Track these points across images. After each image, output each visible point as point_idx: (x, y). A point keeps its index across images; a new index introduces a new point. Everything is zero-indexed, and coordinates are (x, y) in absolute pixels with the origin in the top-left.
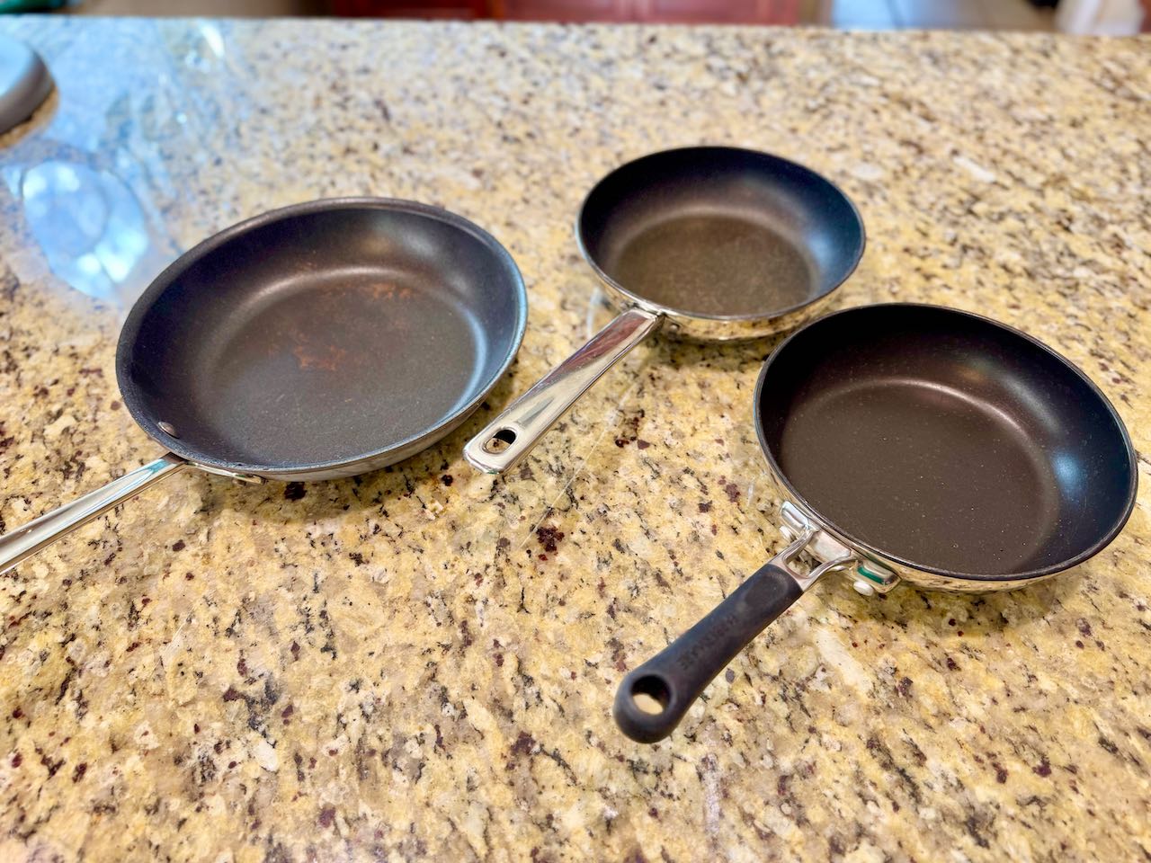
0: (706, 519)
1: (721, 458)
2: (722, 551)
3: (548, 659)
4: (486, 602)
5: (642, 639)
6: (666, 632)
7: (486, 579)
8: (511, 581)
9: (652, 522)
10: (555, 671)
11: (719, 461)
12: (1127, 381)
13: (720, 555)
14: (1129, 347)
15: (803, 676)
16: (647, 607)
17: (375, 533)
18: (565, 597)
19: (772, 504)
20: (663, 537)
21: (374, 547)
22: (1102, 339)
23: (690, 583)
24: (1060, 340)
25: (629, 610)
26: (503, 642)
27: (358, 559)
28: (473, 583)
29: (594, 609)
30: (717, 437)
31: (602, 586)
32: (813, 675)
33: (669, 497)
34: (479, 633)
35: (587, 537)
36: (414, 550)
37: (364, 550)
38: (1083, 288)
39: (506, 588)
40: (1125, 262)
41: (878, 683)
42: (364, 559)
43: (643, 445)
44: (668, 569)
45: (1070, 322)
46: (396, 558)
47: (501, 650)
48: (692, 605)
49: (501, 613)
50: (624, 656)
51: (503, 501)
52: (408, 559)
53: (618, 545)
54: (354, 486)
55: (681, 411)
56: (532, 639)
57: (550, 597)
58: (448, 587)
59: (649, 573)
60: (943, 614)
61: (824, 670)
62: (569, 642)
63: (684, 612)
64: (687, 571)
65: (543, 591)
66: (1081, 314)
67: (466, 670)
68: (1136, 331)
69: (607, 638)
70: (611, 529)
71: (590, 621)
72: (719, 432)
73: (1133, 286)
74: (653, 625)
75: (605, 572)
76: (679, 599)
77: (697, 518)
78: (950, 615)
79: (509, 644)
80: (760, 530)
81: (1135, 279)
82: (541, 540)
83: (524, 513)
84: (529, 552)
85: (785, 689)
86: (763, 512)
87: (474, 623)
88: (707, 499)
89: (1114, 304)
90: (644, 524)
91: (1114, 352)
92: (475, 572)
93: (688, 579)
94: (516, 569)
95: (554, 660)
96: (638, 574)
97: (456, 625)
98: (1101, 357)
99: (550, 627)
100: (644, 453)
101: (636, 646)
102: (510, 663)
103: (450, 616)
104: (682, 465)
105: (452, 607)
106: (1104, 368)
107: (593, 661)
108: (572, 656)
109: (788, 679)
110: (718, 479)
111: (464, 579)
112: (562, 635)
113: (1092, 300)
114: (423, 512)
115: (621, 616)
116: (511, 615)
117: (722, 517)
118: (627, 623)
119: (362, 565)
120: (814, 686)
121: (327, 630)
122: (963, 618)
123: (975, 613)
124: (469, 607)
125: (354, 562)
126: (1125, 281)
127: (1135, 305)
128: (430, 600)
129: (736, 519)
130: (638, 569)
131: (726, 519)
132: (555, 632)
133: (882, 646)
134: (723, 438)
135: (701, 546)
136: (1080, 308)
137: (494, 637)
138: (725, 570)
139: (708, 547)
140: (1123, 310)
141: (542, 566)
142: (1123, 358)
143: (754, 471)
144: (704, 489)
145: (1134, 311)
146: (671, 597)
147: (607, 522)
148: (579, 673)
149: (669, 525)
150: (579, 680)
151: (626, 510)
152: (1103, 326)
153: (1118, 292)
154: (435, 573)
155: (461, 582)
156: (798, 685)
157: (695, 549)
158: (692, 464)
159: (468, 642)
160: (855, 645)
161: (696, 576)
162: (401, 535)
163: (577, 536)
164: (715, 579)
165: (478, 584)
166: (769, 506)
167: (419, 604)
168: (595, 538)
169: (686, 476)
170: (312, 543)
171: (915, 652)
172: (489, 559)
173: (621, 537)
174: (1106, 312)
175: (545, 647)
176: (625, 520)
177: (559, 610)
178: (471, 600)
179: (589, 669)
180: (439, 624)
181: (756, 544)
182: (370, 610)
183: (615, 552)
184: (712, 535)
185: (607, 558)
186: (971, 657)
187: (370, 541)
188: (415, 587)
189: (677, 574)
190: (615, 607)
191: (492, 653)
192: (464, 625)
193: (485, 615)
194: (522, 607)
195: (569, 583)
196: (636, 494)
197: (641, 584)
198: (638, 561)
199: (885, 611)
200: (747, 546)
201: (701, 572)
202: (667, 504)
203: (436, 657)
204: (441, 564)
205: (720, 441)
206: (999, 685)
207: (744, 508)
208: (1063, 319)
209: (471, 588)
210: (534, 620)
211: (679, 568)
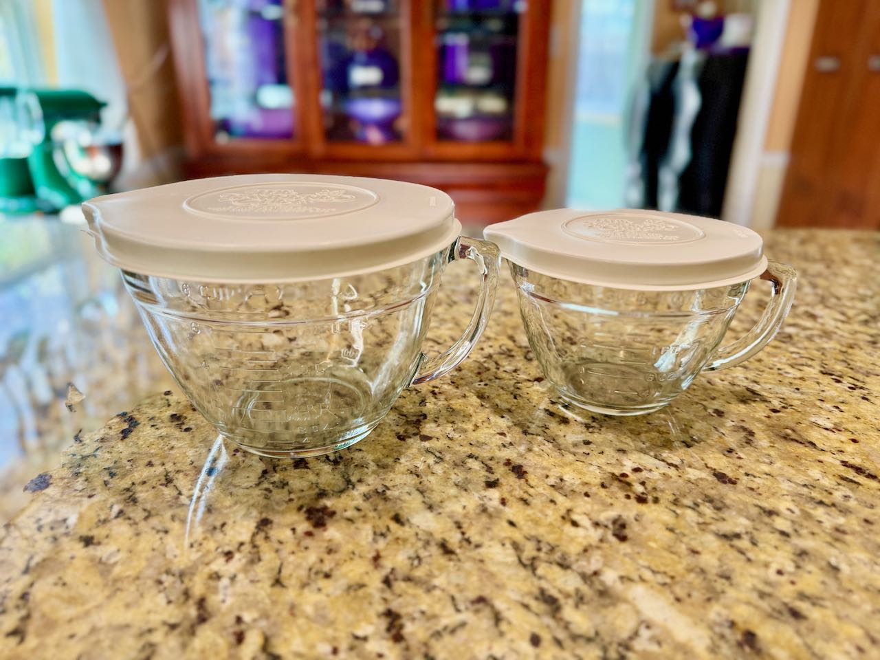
0: (494, 494)
1: (504, 446)
2: (514, 520)
3: (303, 633)
4: (233, 578)
5: (424, 607)
6: (453, 598)
7: (237, 556)
8: (268, 555)
9: (436, 497)
10: (312, 647)
11: (503, 448)
12: (861, 388)
13: (512, 524)
14: (852, 369)
15: (624, 634)
16: (431, 575)
17: (117, 517)
18: (331, 570)
19: (562, 480)
20: (448, 510)
21: (110, 530)
22: (826, 364)
23: (481, 550)
24: (792, 366)
25: (408, 579)
26: (247, 617)
27: (88, 541)
28: (222, 560)
29: (366, 580)
30: (499, 431)
31: (377, 558)
32: (636, 634)
33: (453, 477)
34: (219, 610)
35: (362, 513)
36: (158, 531)
37: (97, 533)
38: (796, 339)
39: (261, 564)
40: (822, 324)
41: (716, 638)
42: (95, 541)
43: (426, 438)
44: (454, 538)
45: (794, 356)
46: (135, 539)
47: (243, 627)
48: (484, 571)
49: (250, 589)
50: (401, 627)
51: (271, 486)
52: (149, 540)
53: (397, 519)
54: (107, 478)
55: (462, 414)
56: (285, 613)
57: (314, 570)
58: (190, 564)
59: (433, 543)
60: (766, 565)
61: (648, 627)
62: (331, 615)
63: (475, 578)
64: (475, 539)
65: (306, 565)
66: (801, 351)
67: (193, 650)
68: (852, 360)
69: (381, 608)
70: (389, 505)
71: (361, 592)
72: (501, 428)
73: (834, 336)
74: (437, 593)
75: (381, 544)
76: (468, 565)
77: (484, 493)
78: (774, 567)
79: (255, 620)
80: (552, 501)
81: (835, 333)
82: (308, 519)
83: (292, 496)
84: (294, 530)
85: (605, 649)
86: (553, 486)
87: (213, 601)
88: (493, 478)
89: (825, 346)
90: (426, 500)
91: (840, 371)
92: (227, 549)
93: (478, 546)
94: (276, 545)
95: (312, 636)
96: (420, 544)
97: (191, 602)
98: (832, 375)
99: (310, 601)
100: (427, 444)
101: (417, 615)
102: (253, 641)
103: (187, 594)
104: (465, 452)
105: (190, 584)
106: (838, 381)
107: (360, 633)
108: (336, 630)
109: (607, 639)
110: (503, 462)
111: (211, 557)
112: (324, 608)
113: (806, 344)
114: (177, 498)
115: (400, 586)
116: (264, 590)
117: (511, 492)
118: (406, 593)
119: (91, 548)
120: (638, 645)
121: (23, 612)
122: (789, 567)
123: (801, 563)
124: (212, 583)
125: (82, 544)
126: (827, 334)
127: (842, 345)
128: (164, 577)
129: (526, 492)
130: (420, 540)
131: (514, 493)
132: (317, 606)
133: (709, 600)
134: (505, 432)
135: (490, 516)
136: (800, 348)
137: (237, 613)
138: (517, 536)
139: (499, 517)
140: (835, 349)
141: (307, 541)
142: (849, 375)
143: (540, 456)
144: (489, 470)
145: (844, 349)
146: (458, 564)
147: (386, 499)
148: (343, 646)
149: (454, 500)
150: (342, 655)
151: (407, 489)
152: (823, 357)
153: (824, 339)
154: (178, 552)
155: (206, 560)
156: (620, 645)
157: (484, 519)
158: (475, 451)
159: (202, 619)
160: (678, 600)
161: (487, 543)
162: (146, 518)
163: (349, 514)
164: (508, 545)
165: (227, 561)
166: (558, 481)
167: (150, 582)
168: (371, 514)
169: (470, 460)
170: (40, 529)
171: (748, 603)
172: (246, 537)
173: (401, 512)
174: (822, 351)
175: (301, 621)
176: (406, 497)
177: (323, 583)
178: (216, 576)
179: (357, 643)
180: (169, 602)
181: (550, 512)
182: (85, 591)
183: (394, 526)
184: (501, 507)
185: (384, 530)
186: (814, 604)
187: (109, 525)
188: (149, 566)
189: (465, 543)
190: (391, 577)
191: (232, 630)
192: (201, 603)
193: (230, 591)
194: (278, 582)
195: (337, 556)
196: (418, 476)
197: (423, 553)
198: (420, 532)
199: (702, 565)
200: (540, 515)
201: (492, 539)
202: (451, 482)
203: (157, 637)
204: (187, 543)
205: (502, 434)
206: (857, 632)
207: (532, 483)
208: (789, 354)
209: (219, 565)
210: (290, 595)
211: (466, 536)
